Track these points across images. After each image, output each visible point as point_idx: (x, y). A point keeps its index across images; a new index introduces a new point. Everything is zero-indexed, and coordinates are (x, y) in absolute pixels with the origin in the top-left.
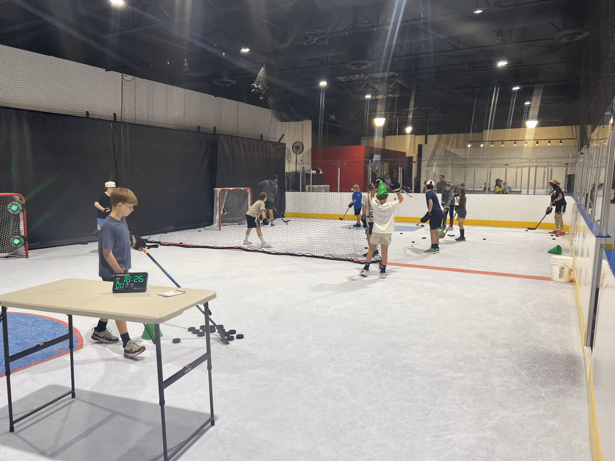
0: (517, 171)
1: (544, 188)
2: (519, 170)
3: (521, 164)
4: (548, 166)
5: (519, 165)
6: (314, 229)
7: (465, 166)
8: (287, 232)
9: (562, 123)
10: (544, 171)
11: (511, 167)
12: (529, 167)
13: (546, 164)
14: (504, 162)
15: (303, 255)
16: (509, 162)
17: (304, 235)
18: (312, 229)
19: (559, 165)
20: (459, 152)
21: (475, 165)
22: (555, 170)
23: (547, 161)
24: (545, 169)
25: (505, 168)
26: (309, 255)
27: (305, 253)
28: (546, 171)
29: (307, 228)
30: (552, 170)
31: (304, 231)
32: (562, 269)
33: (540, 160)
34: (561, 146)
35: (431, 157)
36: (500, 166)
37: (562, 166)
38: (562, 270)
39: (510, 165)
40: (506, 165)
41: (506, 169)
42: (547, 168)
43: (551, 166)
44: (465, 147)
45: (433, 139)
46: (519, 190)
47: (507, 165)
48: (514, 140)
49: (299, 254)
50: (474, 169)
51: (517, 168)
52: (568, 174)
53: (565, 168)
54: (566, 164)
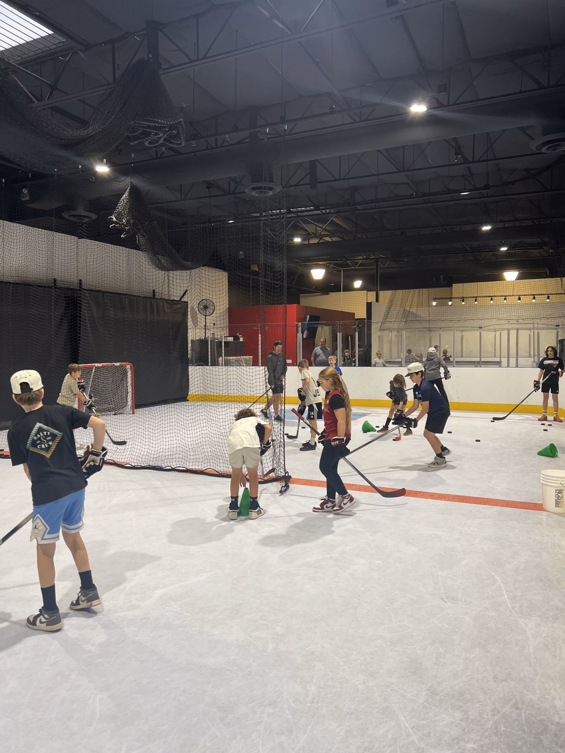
0: (495, 335)
1: (530, 357)
2: (498, 333)
3: (499, 327)
4: (534, 329)
5: (497, 327)
6: (188, 429)
7: (430, 330)
8: (149, 433)
9: (548, 274)
10: (530, 334)
11: (488, 330)
12: (509, 330)
13: (532, 326)
14: (477, 324)
15: (173, 470)
16: (483, 323)
17: (174, 438)
18: (185, 428)
19: (548, 327)
20: (422, 312)
21: (441, 328)
22: (543, 333)
23: (532, 322)
24: (530, 332)
25: (479, 332)
26: (182, 469)
27: (176, 466)
28: (532, 334)
29: (179, 428)
30: (538, 333)
31: (174, 432)
32: (559, 493)
33: (521, 321)
34: (548, 303)
35: (383, 319)
36: (472, 329)
37: (551, 329)
38: (560, 495)
39: (486, 328)
42: (532, 331)
43: (538, 329)
44: (430, 306)
45: (385, 295)
46: (498, 360)
47: (482, 328)
48: (490, 296)
49: (167, 468)
50: (438, 333)
51: (495, 331)
52: (560, 338)
53: (556, 331)
54: (556, 326)
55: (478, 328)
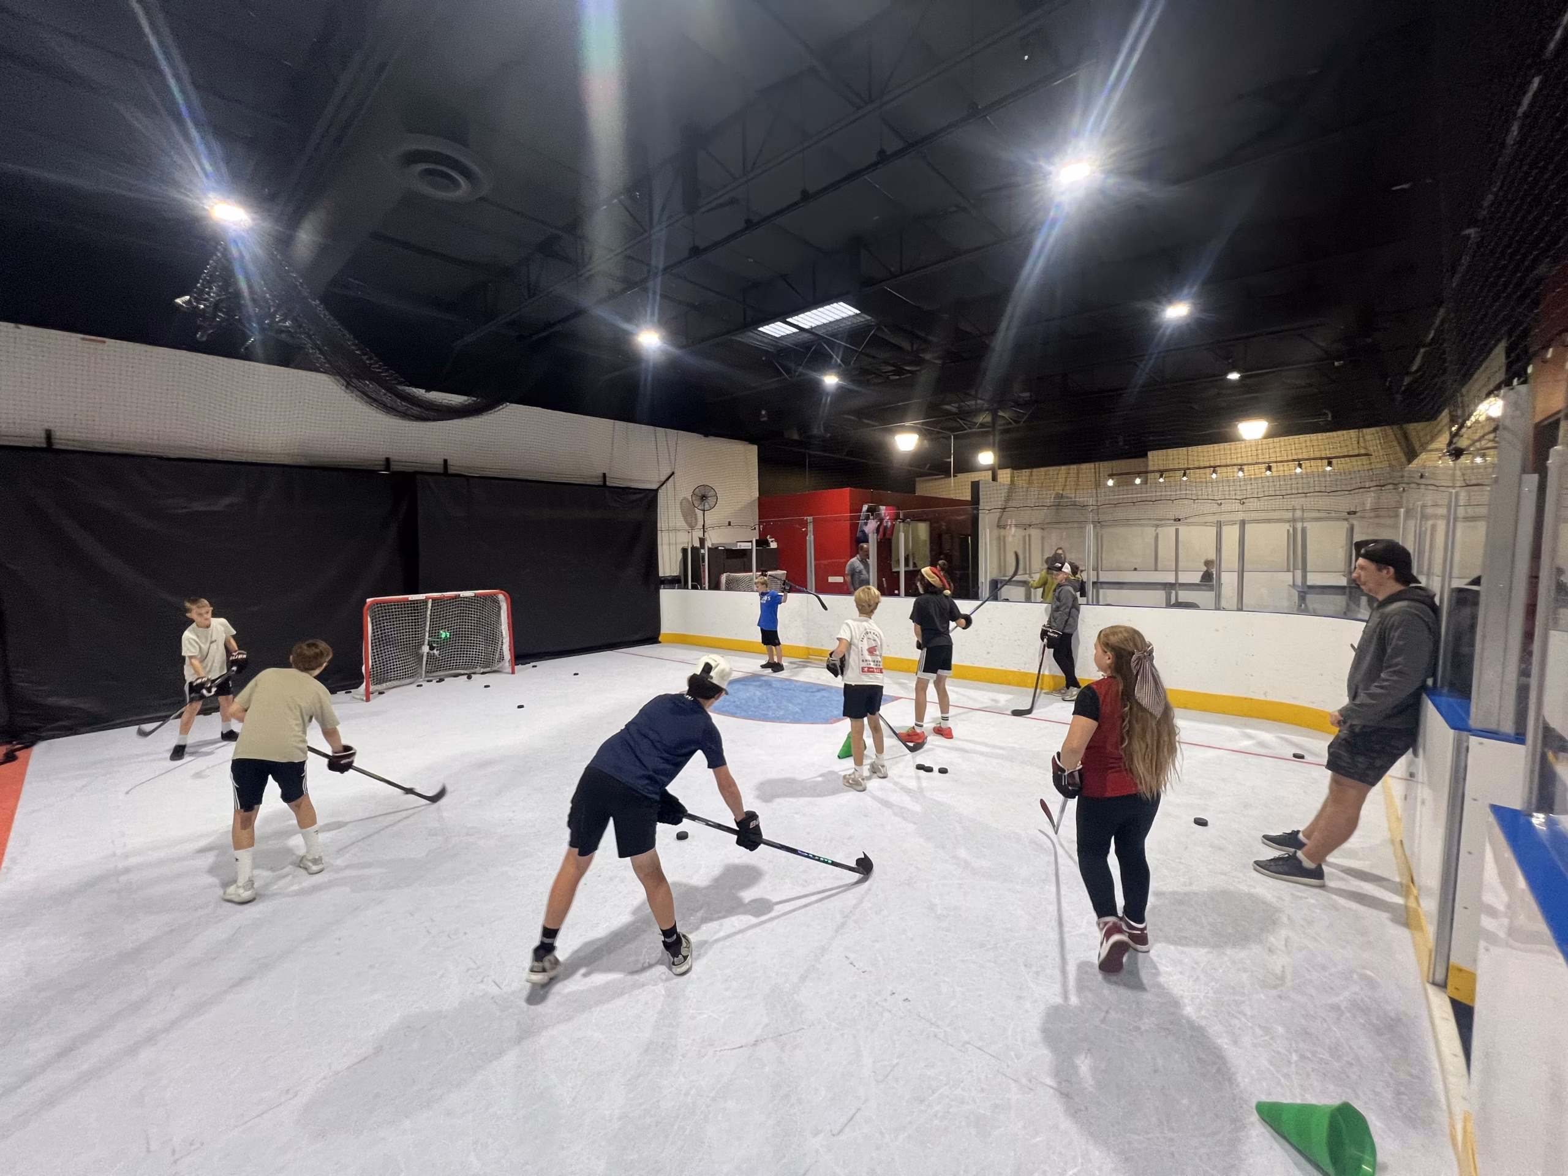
4: (1295, 520)
10: (1288, 531)
13: (1290, 515)
19: (1328, 516)
22: (1316, 529)
24: (1290, 526)
25: (1174, 529)
30: (1304, 530)
34: (1329, 473)
36: (1168, 522)
37: (1338, 519)
40: (1175, 520)
41: (1177, 530)
43: (1303, 520)
44: (1102, 486)
47: (1179, 520)
48: (1211, 467)
52: (1358, 538)
53: (1346, 525)
54: (1349, 513)
55: (1172, 522)
